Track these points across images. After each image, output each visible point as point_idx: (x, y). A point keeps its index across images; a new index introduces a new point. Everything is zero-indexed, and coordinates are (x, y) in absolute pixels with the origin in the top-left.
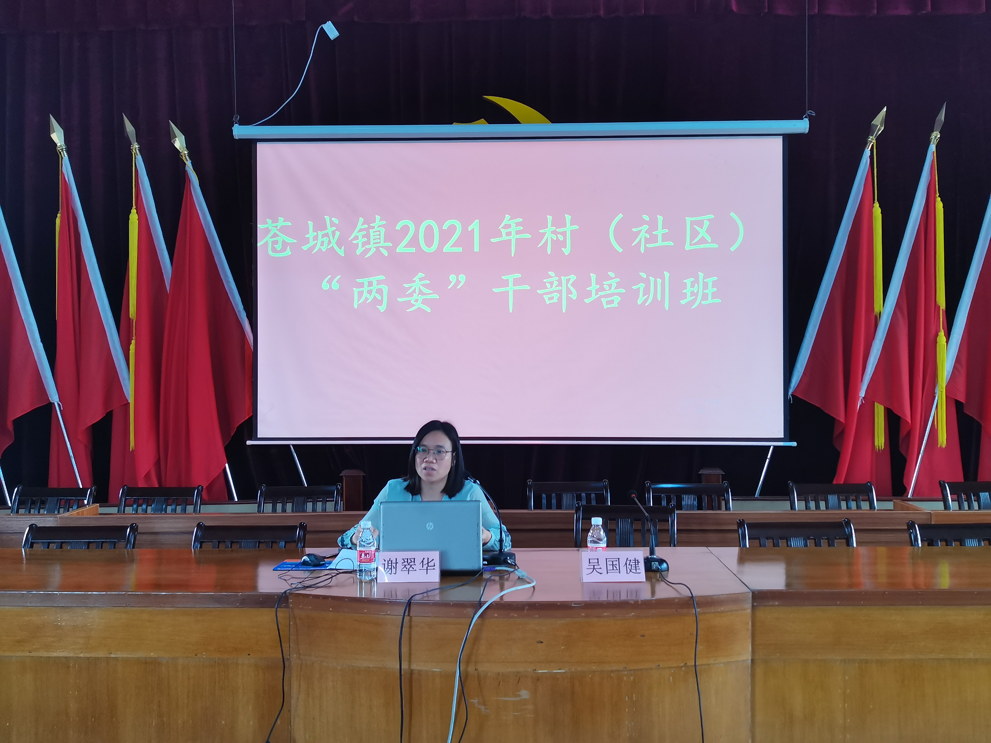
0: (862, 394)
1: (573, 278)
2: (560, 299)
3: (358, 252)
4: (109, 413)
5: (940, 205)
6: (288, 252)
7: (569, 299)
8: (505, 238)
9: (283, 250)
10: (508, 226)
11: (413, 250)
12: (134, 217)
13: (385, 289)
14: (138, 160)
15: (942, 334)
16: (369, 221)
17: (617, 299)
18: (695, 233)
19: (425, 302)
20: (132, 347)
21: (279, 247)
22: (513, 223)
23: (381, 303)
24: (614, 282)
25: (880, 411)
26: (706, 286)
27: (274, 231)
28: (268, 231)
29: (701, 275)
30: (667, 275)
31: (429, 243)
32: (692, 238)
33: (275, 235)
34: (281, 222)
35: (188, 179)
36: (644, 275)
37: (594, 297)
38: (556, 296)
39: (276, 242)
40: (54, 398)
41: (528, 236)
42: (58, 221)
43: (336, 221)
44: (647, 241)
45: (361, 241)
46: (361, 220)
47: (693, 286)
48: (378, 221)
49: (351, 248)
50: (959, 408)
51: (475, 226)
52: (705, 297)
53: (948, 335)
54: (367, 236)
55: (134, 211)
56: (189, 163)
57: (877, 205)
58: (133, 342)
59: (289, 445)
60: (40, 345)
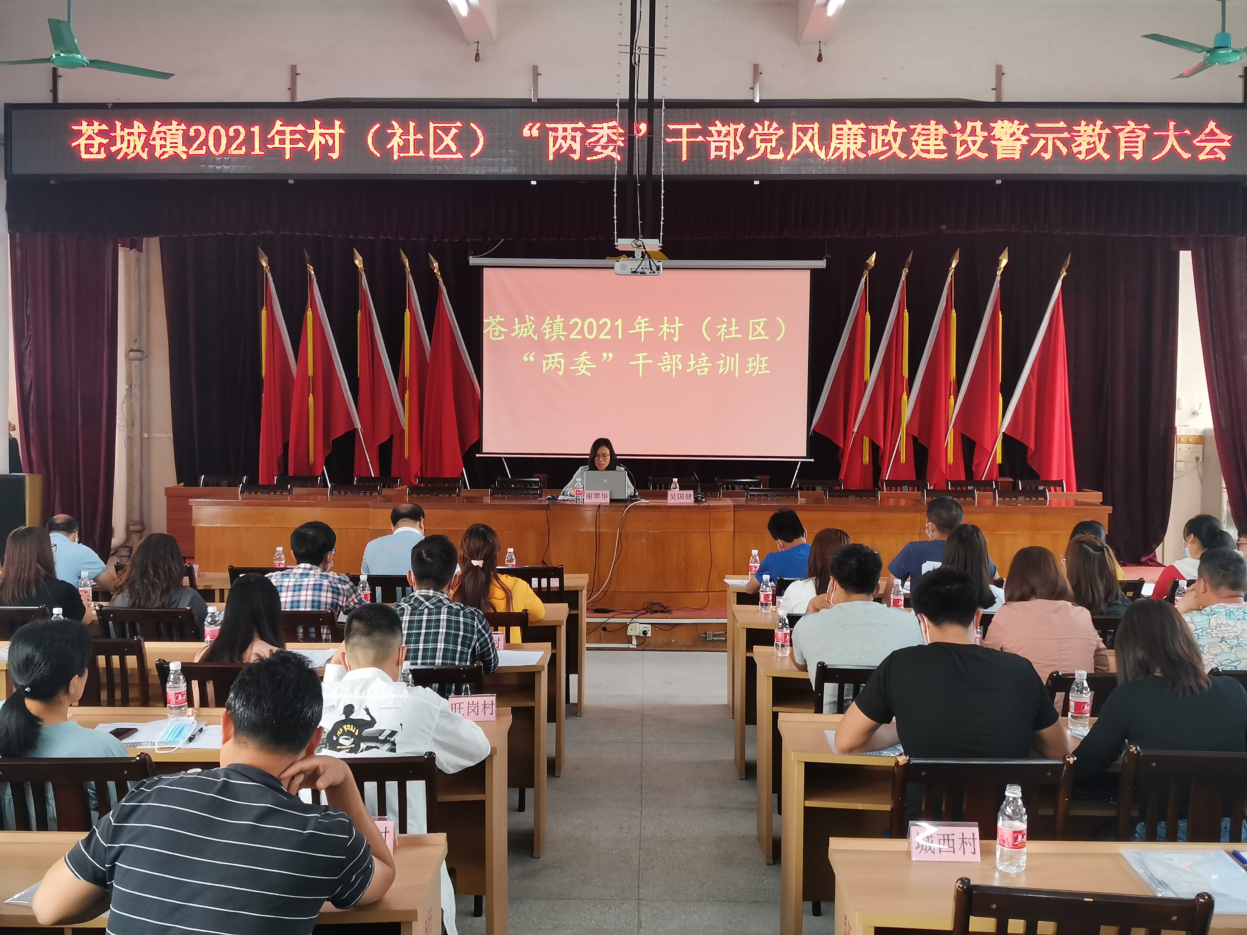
0: (855, 430)
1: (680, 356)
2: (671, 369)
3: (547, 337)
4: (392, 436)
5: (906, 314)
6: (502, 337)
7: (676, 369)
8: (637, 330)
9: (499, 336)
10: (640, 323)
11: (580, 337)
12: (407, 314)
13: (562, 361)
14: (410, 279)
15: (905, 394)
16: (553, 318)
17: (707, 370)
18: (755, 330)
19: (587, 370)
20: (407, 395)
21: (497, 334)
22: (642, 321)
23: (560, 370)
24: (705, 359)
25: (866, 440)
26: (761, 363)
27: (494, 324)
28: (490, 324)
29: (758, 356)
30: (737, 355)
31: (590, 333)
32: (754, 332)
33: (494, 327)
34: (499, 318)
35: (441, 291)
36: (723, 355)
37: (692, 368)
38: (669, 367)
39: (495, 331)
40: (358, 426)
41: (652, 329)
42: (359, 315)
43: (532, 318)
44: (725, 334)
45: (547, 331)
46: (548, 318)
47: (753, 362)
48: (559, 319)
49: (541, 335)
50: (914, 438)
51: (619, 322)
52: (760, 369)
53: (909, 396)
54: (552, 328)
55: (407, 310)
56: (441, 280)
57: (868, 313)
58: (407, 392)
59: (501, 458)
60: (349, 393)
